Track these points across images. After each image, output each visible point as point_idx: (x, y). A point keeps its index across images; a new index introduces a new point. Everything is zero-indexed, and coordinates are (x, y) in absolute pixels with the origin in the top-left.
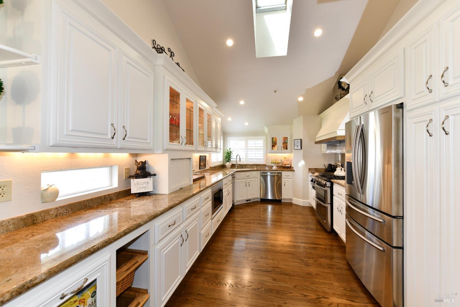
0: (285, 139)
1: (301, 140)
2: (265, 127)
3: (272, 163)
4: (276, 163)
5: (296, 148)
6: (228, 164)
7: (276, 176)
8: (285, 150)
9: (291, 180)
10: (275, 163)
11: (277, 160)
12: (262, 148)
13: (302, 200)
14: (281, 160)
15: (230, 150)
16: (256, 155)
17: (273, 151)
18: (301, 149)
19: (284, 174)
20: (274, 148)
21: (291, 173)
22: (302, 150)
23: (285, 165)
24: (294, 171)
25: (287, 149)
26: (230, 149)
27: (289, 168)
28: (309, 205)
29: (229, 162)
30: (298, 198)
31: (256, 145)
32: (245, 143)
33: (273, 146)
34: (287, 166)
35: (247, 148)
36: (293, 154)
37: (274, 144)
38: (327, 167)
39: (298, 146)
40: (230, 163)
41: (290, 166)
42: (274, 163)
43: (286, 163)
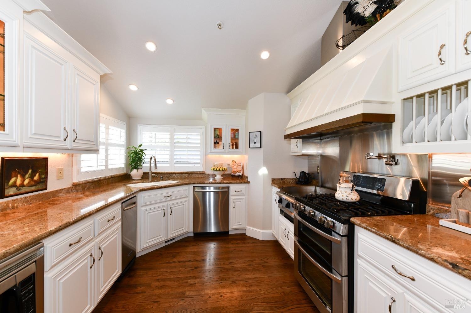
0: (235, 131)
1: (261, 132)
2: (202, 109)
3: (214, 170)
4: (221, 169)
5: (252, 145)
6: (134, 173)
7: (220, 192)
8: (235, 150)
9: (244, 197)
10: (219, 170)
11: (222, 165)
12: (199, 145)
13: (261, 231)
14: (229, 165)
15: (139, 148)
16: (189, 157)
17: (216, 150)
18: (261, 147)
19: (234, 188)
20: (217, 145)
21: (244, 187)
22: (262, 149)
23: (235, 172)
24: (248, 182)
25: (237, 147)
26: (140, 146)
27: (241, 178)
28: (272, 239)
29: (137, 169)
30: (255, 228)
31: (189, 141)
32: (168, 136)
33: (216, 143)
34: (238, 174)
35: (173, 145)
36: (246, 157)
37: (217, 140)
38: (298, 177)
39: (255, 143)
40: (139, 170)
41: (242, 175)
42: (216, 170)
43: (235, 170)
